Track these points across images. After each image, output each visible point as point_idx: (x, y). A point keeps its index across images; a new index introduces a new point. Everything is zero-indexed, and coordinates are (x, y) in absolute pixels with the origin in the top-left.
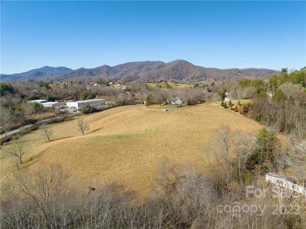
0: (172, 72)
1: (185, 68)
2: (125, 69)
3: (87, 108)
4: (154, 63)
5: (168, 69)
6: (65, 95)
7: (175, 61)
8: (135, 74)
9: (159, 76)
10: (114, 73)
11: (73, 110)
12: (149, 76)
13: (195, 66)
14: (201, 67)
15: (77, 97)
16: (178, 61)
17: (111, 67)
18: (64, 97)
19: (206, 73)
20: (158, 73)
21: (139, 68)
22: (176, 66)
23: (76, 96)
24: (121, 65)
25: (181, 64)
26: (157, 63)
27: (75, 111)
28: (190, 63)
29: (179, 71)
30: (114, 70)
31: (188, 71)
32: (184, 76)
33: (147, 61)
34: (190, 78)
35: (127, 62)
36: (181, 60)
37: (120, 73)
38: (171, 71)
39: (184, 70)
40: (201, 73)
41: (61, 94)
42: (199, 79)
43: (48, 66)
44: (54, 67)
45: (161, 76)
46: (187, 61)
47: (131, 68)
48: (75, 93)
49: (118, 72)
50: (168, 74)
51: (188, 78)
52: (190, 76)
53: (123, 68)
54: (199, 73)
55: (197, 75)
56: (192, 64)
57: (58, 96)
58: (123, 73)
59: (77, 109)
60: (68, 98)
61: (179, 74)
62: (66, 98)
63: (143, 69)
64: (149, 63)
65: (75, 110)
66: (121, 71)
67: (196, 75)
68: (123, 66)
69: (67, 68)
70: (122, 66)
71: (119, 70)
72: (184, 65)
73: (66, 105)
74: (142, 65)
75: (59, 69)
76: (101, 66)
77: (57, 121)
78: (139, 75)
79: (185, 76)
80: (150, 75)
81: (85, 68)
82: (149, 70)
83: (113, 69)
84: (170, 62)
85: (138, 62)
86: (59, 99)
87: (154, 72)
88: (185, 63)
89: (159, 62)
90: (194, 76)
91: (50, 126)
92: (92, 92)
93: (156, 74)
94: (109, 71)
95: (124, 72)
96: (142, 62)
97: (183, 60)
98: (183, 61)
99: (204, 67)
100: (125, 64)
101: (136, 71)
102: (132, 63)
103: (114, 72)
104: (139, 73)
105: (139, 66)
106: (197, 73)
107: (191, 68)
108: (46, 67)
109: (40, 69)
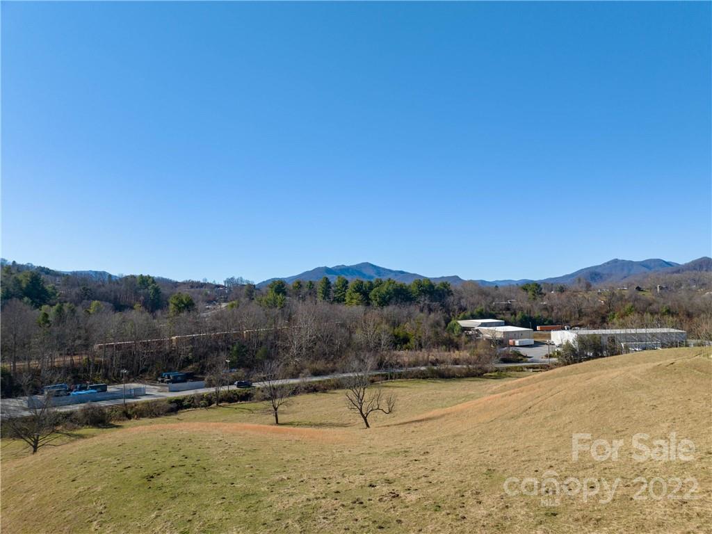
15: (604, 322)
23: (605, 318)
48: (604, 310)
62: (573, 322)
75: (646, 265)
108: (616, 261)
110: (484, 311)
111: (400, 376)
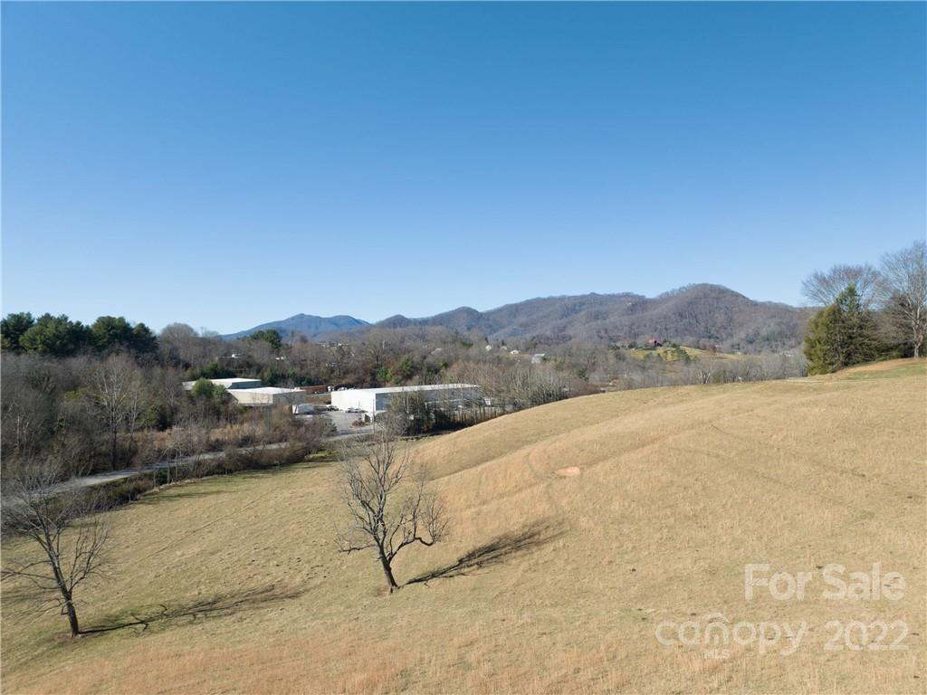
0: (677, 321)
1: (721, 309)
2: (522, 319)
3: (414, 412)
4: (611, 298)
5: (665, 313)
6: (333, 372)
7: (684, 288)
8: (556, 331)
9: (635, 334)
10: (489, 330)
11: (354, 418)
12: (603, 333)
13: (755, 304)
14: (777, 306)
15: (374, 379)
16: (696, 287)
17: (481, 314)
18: (330, 378)
19: (796, 325)
20: (633, 324)
21: (564, 315)
22: (690, 303)
23: (373, 375)
24: (511, 306)
25: (705, 296)
26: (622, 299)
27: (361, 424)
28: (737, 295)
29: (700, 317)
30: (490, 323)
31: (731, 320)
32: (719, 336)
33: (588, 293)
34: (742, 340)
35: (529, 298)
36: (705, 285)
37: (508, 329)
38: (673, 318)
39: (716, 315)
40: (779, 324)
41: (318, 364)
42: (774, 343)
43: (306, 313)
44: (320, 318)
45: (643, 334)
46: (728, 287)
47: (541, 314)
48: (370, 366)
49: (502, 327)
50: (666, 329)
51: (735, 340)
52: (743, 335)
53: (515, 317)
54: (772, 324)
55: (764, 330)
56: (744, 297)
57: (307, 374)
58: (514, 329)
59: (371, 415)
60: (344, 382)
61: (702, 329)
62: (334, 381)
63: (582, 316)
64: (594, 299)
65: (363, 419)
66: (510, 323)
67: (764, 332)
68: (517, 310)
69: (356, 321)
70: (513, 310)
71: (506, 323)
72: (717, 299)
73: (330, 403)
74: (575, 305)
75: (334, 321)
76: (453, 311)
77: (264, 460)
78: (569, 332)
79: (724, 337)
80: (606, 331)
81: (406, 316)
82: (600, 317)
83: (488, 320)
84: (667, 294)
85: (562, 299)
86: (310, 383)
87: (618, 324)
88: (720, 293)
89: (627, 295)
90: (757, 334)
91: (182, 491)
92: (430, 360)
93: (627, 328)
94: (473, 323)
95: (521, 326)
96: (575, 297)
97: (712, 286)
98: (713, 288)
99: (787, 306)
100: (521, 304)
101: (560, 322)
102: (544, 300)
103: (490, 326)
104: (569, 326)
105: (567, 308)
106: (765, 324)
107: (742, 308)
108: (302, 316)
109: (283, 321)
110: (219, 367)
111: (184, 474)
